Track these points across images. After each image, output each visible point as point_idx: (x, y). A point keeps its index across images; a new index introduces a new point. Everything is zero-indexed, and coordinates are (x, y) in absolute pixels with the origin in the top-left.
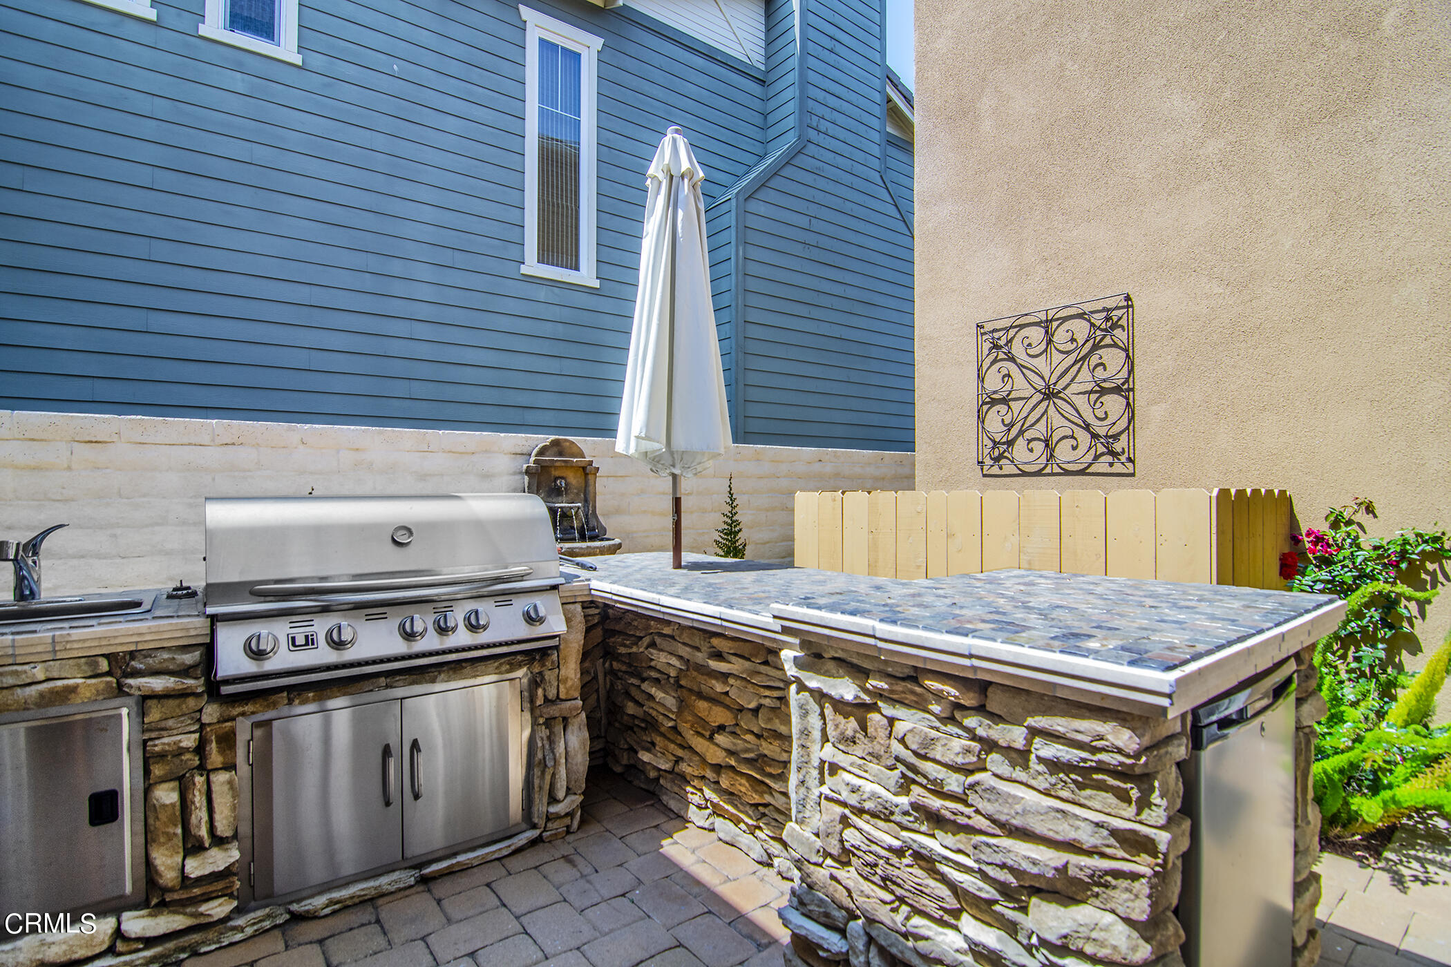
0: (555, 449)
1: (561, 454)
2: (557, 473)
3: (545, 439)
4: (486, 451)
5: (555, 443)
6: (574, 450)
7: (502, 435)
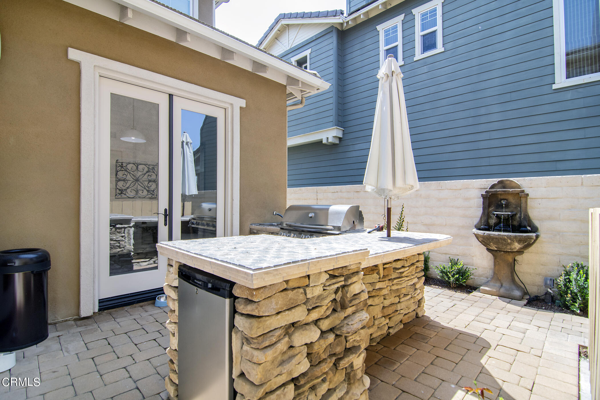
0: (500, 185)
1: (504, 188)
2: (502, 197)
3: (495, 181)
4: (466, 188)
5: (500, 182)
6: (513, 185)
7: (474, 180)
